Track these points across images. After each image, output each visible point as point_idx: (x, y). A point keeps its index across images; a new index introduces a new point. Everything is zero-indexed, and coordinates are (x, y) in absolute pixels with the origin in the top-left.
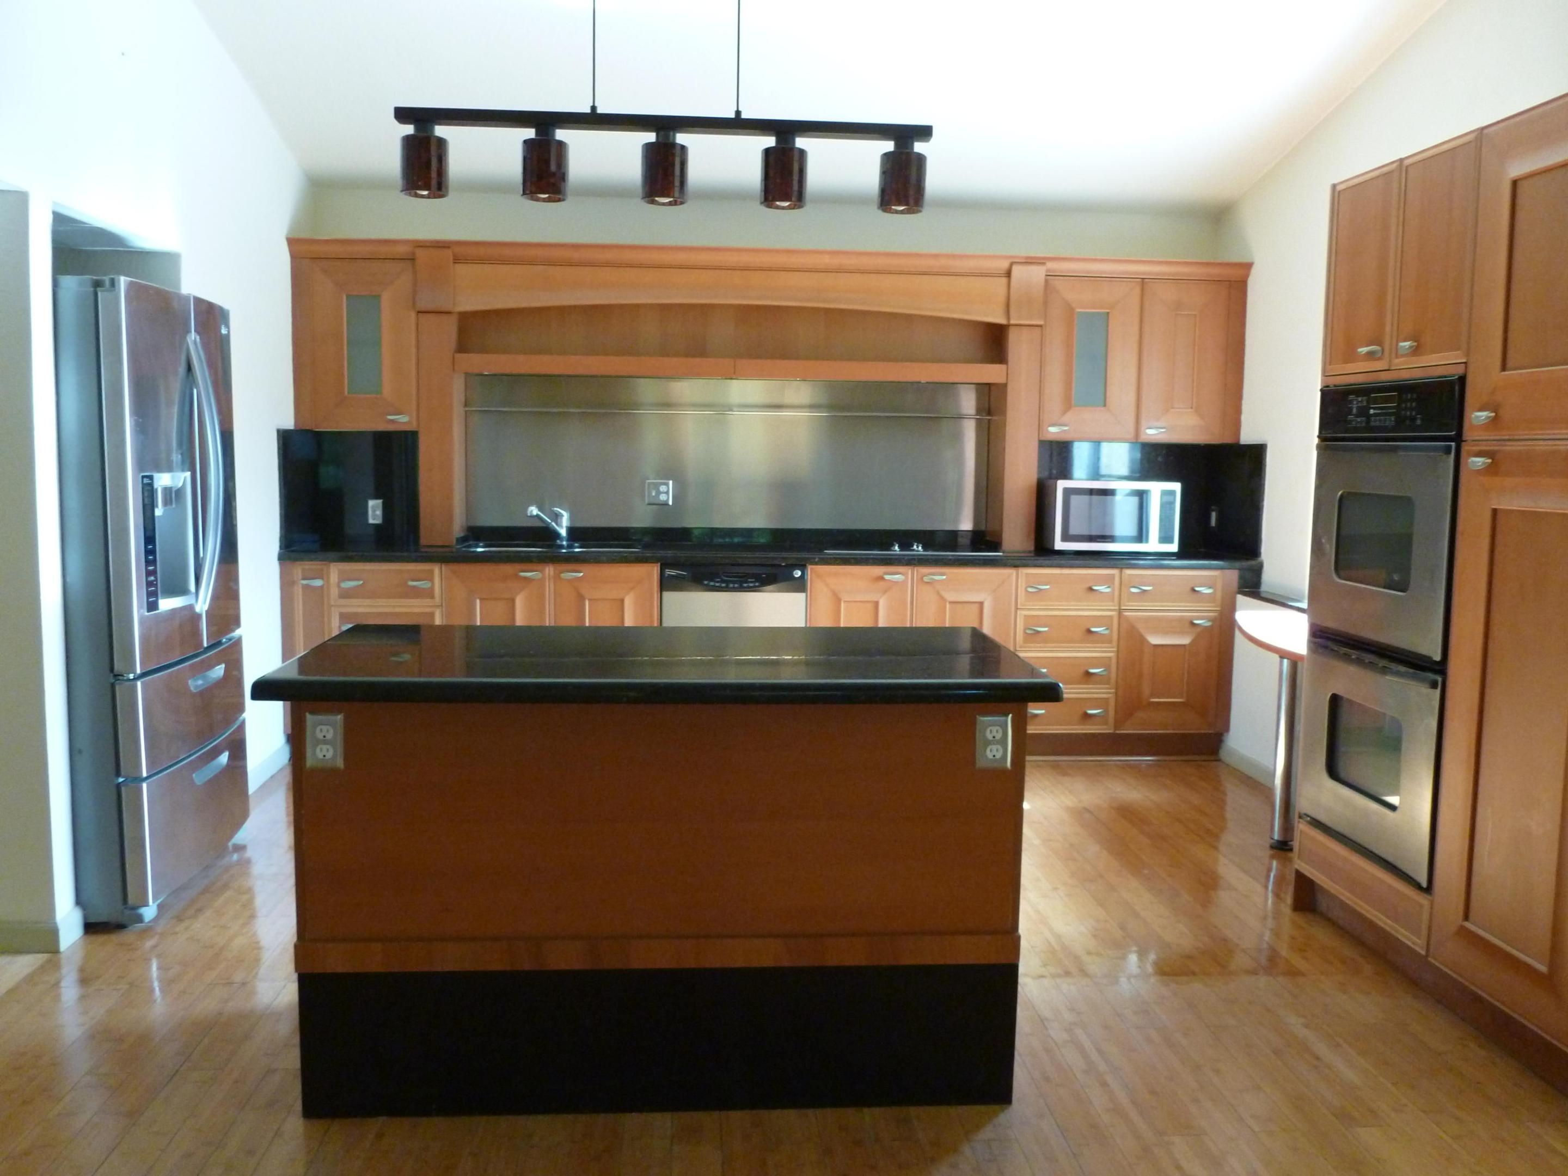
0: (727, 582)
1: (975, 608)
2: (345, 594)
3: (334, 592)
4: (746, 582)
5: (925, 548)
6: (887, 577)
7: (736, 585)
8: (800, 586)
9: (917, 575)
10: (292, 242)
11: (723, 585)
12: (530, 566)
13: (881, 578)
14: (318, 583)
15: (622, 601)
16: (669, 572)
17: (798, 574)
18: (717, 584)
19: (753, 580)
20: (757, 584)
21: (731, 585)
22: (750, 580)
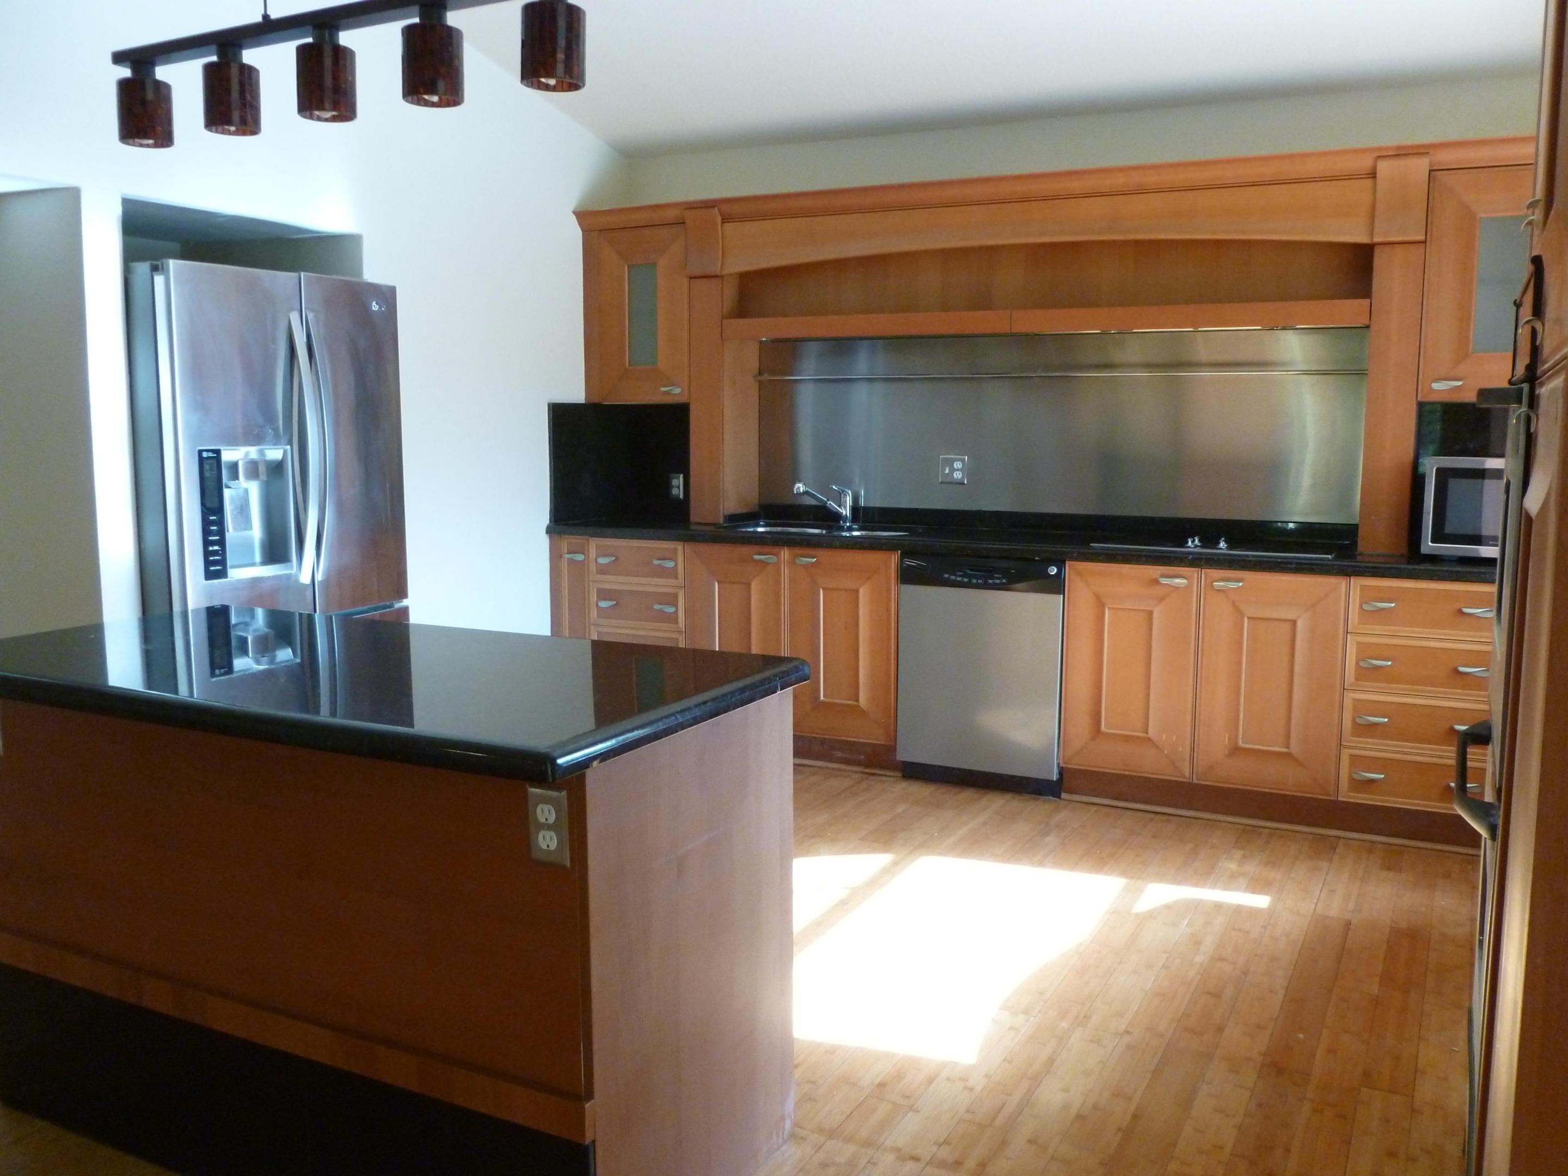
0: (970, 577)
1: (1286, 627)
2: (602, 570)
3: (593, 568)
4: (993, 578)
5: (1231, 546)
6: (1164, 581)
7: (980, 581)
8: (1056, 586)
9: (1206, 580)
10: (582, 216)
11: (966, 580)
12: (766, 549)
13: (1155, 582)
14: (580, 557)
15: (857, 591)
16: (909, 562)
17: (1053, 571)
18: (959, 579)
19: (1001, 576)
20: (1004, 581)
21: (974, 581)
22: (996, 576)
